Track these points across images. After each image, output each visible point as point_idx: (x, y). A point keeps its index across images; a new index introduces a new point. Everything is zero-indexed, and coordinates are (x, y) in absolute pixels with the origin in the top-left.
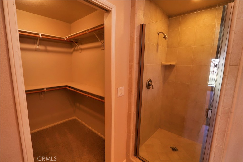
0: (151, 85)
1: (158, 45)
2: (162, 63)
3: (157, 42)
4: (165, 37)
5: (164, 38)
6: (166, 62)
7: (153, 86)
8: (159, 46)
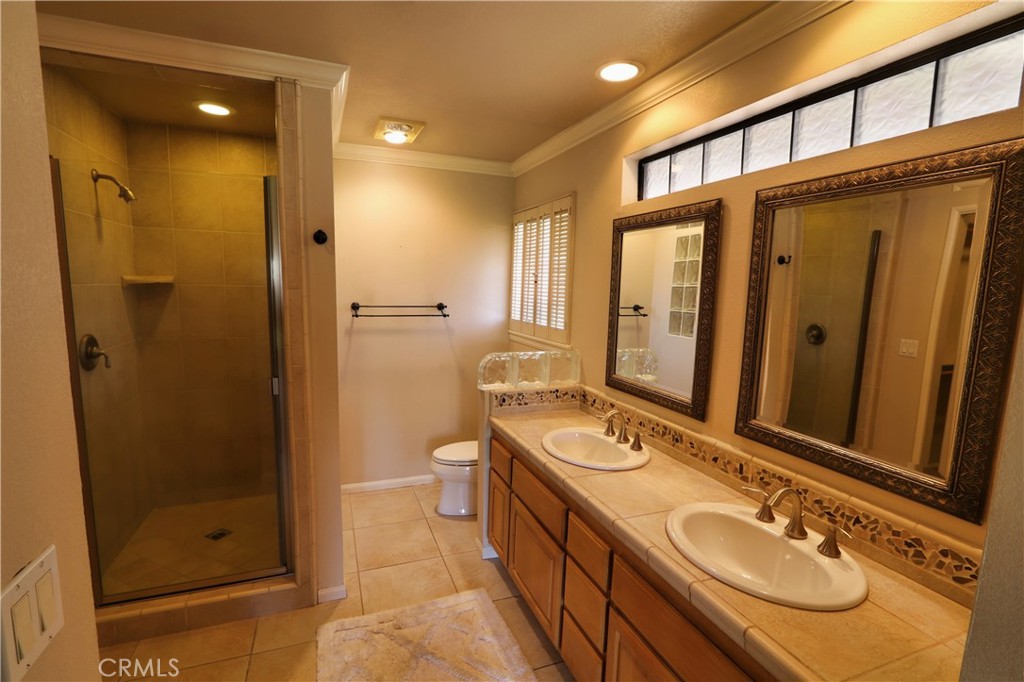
0: (99, 355)
1: (98, 216)
2: (122, 278)
3: (94, 206)
4: (124, 194)
5: (120, 196)
6: (138, 273)
7: (106, 357)
8: (105, 222)
